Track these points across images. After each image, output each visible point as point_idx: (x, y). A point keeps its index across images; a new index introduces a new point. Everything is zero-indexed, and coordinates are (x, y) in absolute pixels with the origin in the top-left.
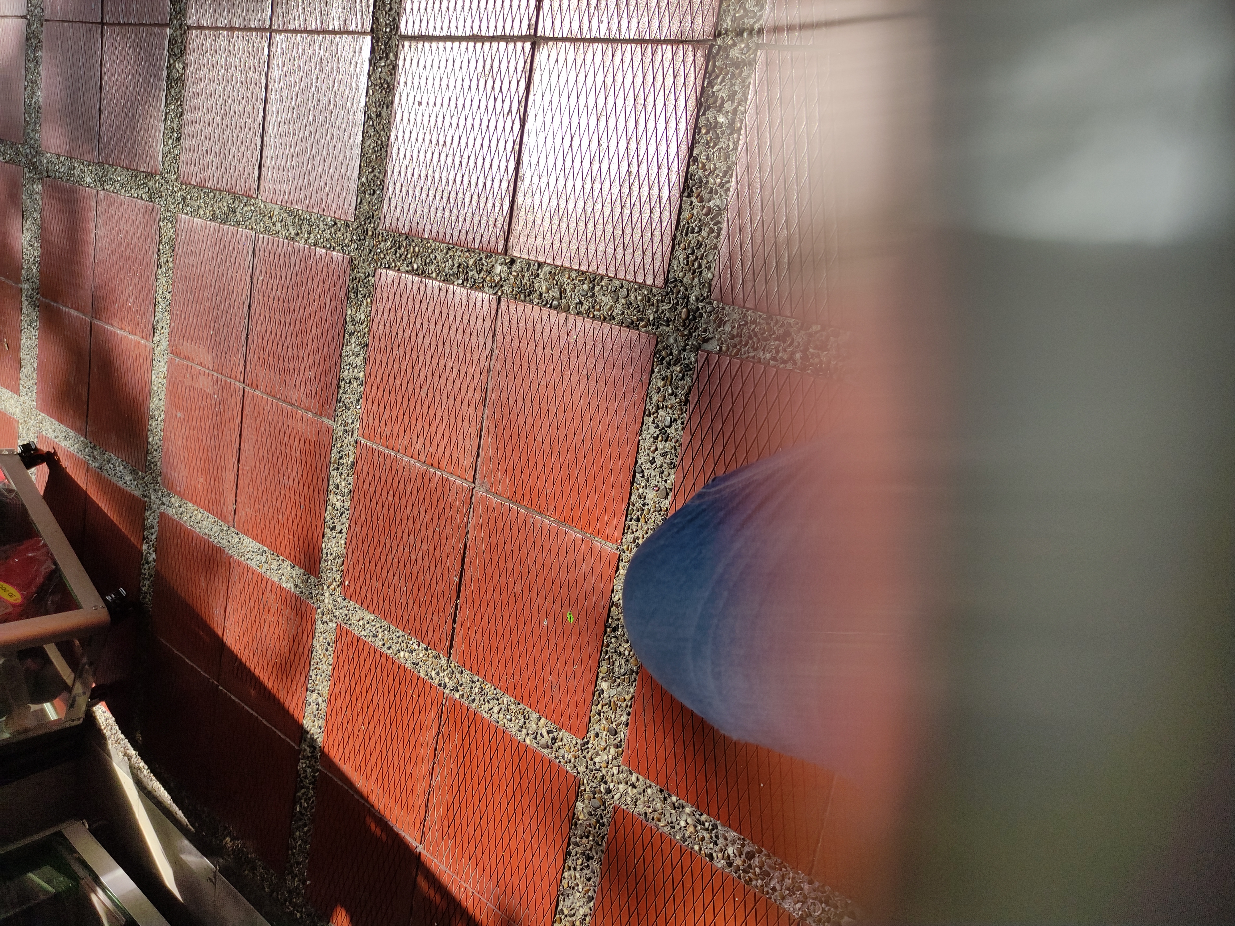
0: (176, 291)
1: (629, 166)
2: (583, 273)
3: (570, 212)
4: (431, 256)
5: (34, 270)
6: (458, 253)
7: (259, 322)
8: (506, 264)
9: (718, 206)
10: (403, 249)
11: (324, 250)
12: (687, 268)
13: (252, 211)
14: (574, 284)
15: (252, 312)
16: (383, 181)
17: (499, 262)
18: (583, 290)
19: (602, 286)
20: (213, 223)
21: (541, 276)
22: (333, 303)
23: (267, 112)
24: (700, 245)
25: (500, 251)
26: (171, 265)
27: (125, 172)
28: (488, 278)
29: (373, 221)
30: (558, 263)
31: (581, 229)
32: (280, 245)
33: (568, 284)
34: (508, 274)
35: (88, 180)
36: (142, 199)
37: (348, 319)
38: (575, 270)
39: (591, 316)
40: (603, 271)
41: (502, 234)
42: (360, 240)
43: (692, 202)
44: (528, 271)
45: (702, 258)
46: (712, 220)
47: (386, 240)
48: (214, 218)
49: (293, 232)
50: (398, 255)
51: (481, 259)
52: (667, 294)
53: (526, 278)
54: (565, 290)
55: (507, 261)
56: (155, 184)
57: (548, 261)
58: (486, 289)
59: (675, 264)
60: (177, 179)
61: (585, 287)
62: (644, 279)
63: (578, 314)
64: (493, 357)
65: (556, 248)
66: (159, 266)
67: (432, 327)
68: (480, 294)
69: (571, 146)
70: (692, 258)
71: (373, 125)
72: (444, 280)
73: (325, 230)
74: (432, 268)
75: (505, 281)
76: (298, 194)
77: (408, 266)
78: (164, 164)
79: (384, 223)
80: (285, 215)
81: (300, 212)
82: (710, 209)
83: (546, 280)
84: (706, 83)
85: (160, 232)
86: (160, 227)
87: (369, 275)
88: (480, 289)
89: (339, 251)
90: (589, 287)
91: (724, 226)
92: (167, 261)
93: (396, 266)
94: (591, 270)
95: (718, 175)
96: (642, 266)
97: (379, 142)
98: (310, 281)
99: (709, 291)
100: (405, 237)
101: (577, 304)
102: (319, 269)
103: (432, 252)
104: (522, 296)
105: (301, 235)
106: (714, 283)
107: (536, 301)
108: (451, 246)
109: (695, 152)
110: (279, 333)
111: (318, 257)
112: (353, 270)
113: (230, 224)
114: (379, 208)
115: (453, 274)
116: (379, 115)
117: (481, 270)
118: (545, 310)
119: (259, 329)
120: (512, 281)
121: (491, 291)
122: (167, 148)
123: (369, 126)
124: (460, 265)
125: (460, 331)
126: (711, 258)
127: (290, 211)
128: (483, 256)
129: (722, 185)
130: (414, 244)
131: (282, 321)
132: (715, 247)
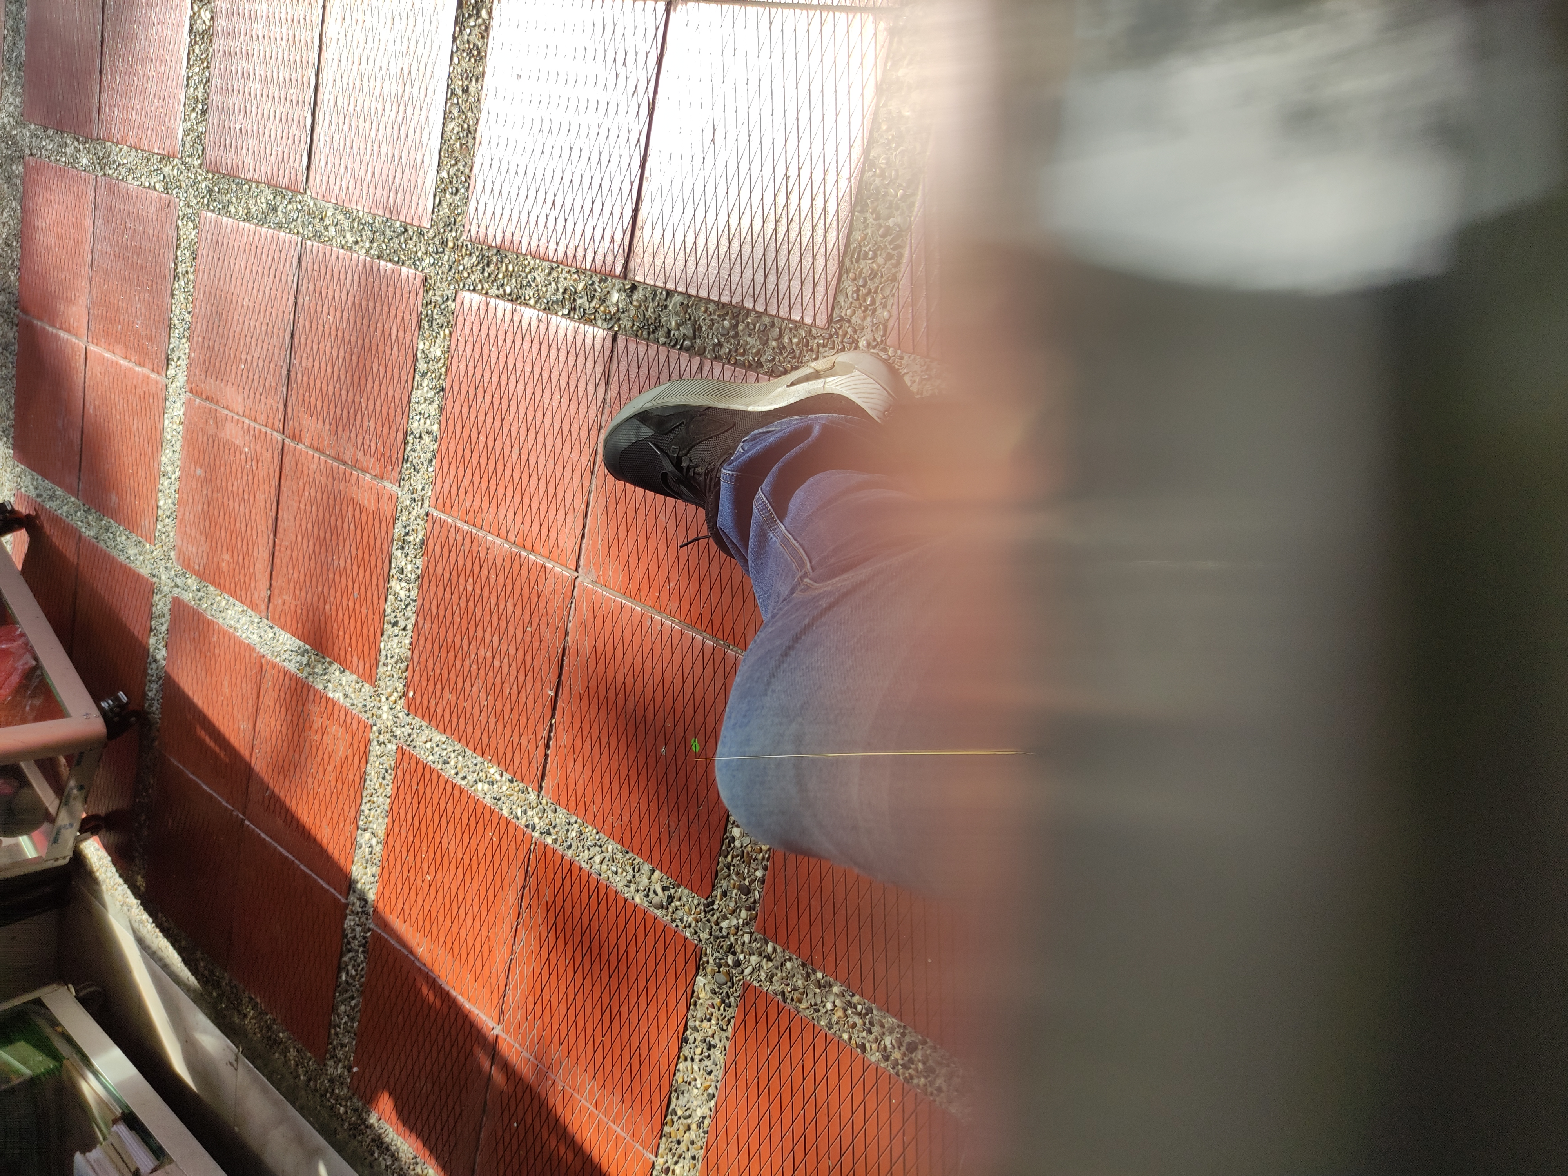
0: (197, 311)
1: (787, 169)
2: (724, 305)
3: (709, 227)
4: (529, 276)
5: (12, 278)
6: (564, 275)
7: (305, 355)
8: (625, 291)
9: (899, 226)
10: (492, 267)
11: (390, 265)
12: (857, 304)
13: (299, 211)
14: (712, 320)
15: (296, 341)
16: (469, 177)
17: (617, 287)
18: (723, 327)
19: (748, 323)
20: (247, 225)
21: (670, 307)
22: (401, 334)
23: (320, 81)
24: (873, 275)
25: (618, 273)
26: (191, 277)
27: (133, 153)
28: (602, 308)
29: (454, 229)
30: (692, 291)
31: (723, 249)
32: (334, 256)
33: (704, 319)
34: (627, 304)
35: (84, 161)
36: (155, 189)
37: (419, 355)
38: (714, 302)
39: (733, 362)
40: (748, 304)
41: (621, 251)
42: (437, 253)
43: (865, 219)
44: (653, 300)
45: (876, 292)
46: (890, 243)
47: (470, 255)
48: (248, 218)
49: (350, 239)
50: (486, 274)
51: (593, 284)
52: (831, 336)
53: (651, 310)
54: (700, 327)
55: (627, 287)
56: (173, 170)
57: (680, 289)
58: (599, 322)
59: (841, 299)
60: (201, 165)
61: (726, 323)
62: (802, 317)
63: (715, 358)
64: (606, 410)
65: (690, 272)
66: (176, 278)
67: (528, 369)
68: (592, 328)
69: (713, 140)
70: (864, 291)
71: (458, 104)
72: (545, 309)
73: (392, 239)
74: (529, 292)
75: (623, 312)
76: (358, 190)
77: (498, 289)
78: (184, 145)
79: (469, 231)
80: (341, 217)
81: (361, 214)
82: (888, 228)
83: (677, 314)
84: (889, 64)
85: (178, 234)
86: (177, 227)
87: (448, 299)
88: (591, 322)
89: (409, 266)
90: (731, 323)
91: (906, 253)
92: (187, 272)
93: (483, 288)
94: (734, 303)
95: (900, 185)
96: (799, 300)
97: (466, 126)
98: (371, 304)
99: (884, 335)
100: (495, 251)
101: (715, 345)
102: (384, 289)
103: (530, 272)
104: (645, 333)
105: (361, 244)
106: (890, 324)
107: (662, 340)
108: (555, 265)
109: (873, 154)
110: (329, 370)
111: (382, 272)
112: (427, 292)
113: (269, 227)
114: (462, 213)
115: (557, 302)
116: (466, 91)
117: (593, 298)
118: (674, 353)
119: (304, 364)
120: (633, 312)
121: (605, 325)
122: (189, 124)
123: (452, 104)
124: (566, 289)
125: (564, 375)
126: (887, 292)
127: (347, 212)
128: (596, 280)
129: (904, 198)
130: (507, 261)
131: (335, 354)
132: (894, 279)
